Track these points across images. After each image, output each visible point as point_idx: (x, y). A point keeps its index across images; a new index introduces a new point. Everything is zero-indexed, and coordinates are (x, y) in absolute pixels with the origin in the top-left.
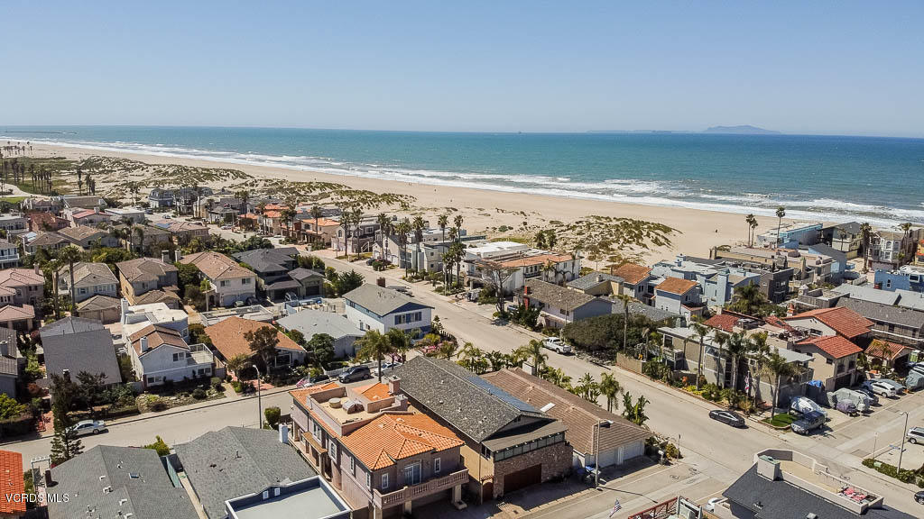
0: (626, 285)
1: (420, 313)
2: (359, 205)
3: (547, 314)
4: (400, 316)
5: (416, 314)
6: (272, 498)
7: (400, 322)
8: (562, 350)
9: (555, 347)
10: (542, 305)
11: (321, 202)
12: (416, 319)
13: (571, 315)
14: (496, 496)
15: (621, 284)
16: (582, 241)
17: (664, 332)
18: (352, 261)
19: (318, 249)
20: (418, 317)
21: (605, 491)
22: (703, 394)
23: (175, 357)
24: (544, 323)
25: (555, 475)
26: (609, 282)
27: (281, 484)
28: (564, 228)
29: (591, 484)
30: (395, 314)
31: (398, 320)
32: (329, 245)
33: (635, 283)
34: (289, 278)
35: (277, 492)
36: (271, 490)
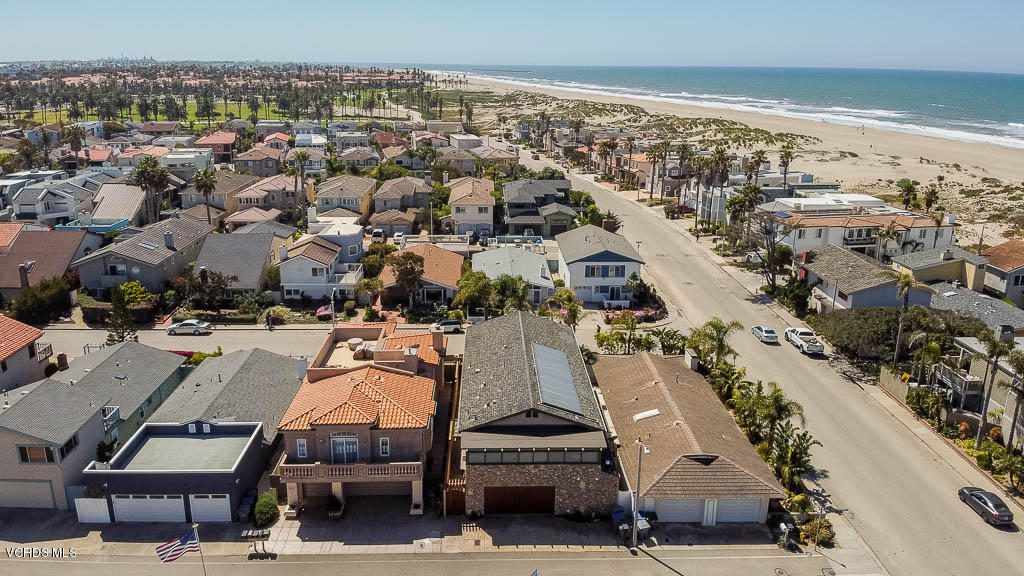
0: (991, 270)
1: (624, 267)
2: (726, 143)
3: (824, 295)
4: (593, 268)
5: (617, 268)
6: (199, 434)
7: (593, 275)
8: (805, 349)
9: (800, 342)
10: (820, 282)
11: (689, 139)
12: (617, 275)
13: (850, 299)
14: (469, 512)
15: (980, 267)
16: (1010, 209)
17: (962, 345)
18: (651, 206)
19: (627, 189)
20: (620, 272)
21: (642, 558)
22: (979, 458)
23: (315, 271)
24: (819, 309)
25: (582, 509)
26: (963, 263)
27: (214, 421)
28: (997, 190)
29: (625, 540)
30: (589, 264)
31: (590, 272)
32: (643, 185)
33: (1008, 269)
34: (537, 213)
35: (206, 429)
36: (199, 424)
